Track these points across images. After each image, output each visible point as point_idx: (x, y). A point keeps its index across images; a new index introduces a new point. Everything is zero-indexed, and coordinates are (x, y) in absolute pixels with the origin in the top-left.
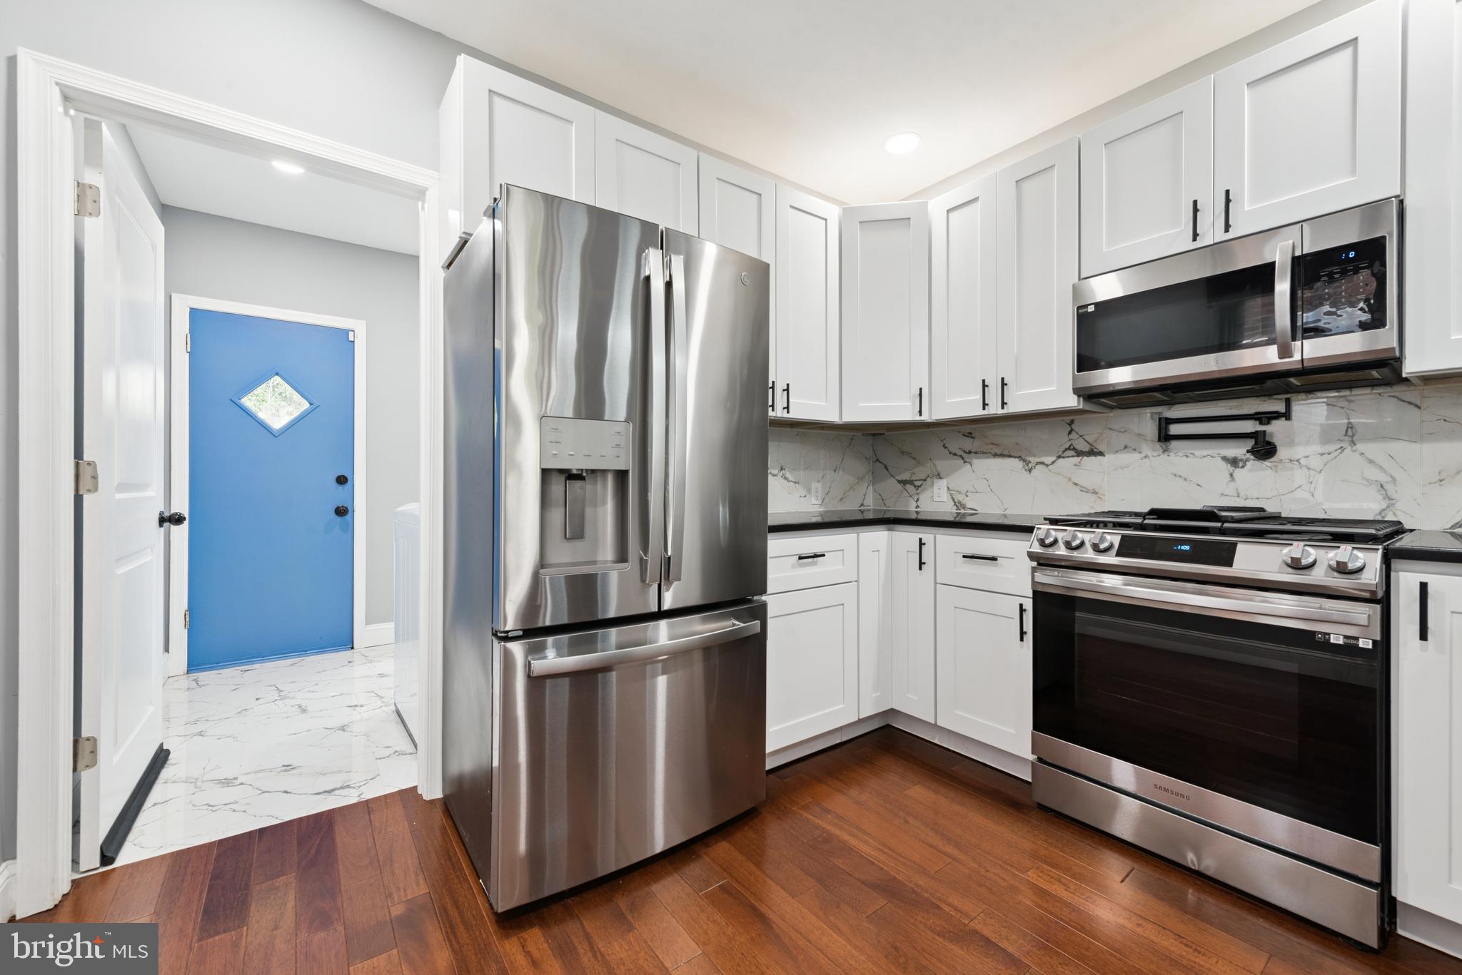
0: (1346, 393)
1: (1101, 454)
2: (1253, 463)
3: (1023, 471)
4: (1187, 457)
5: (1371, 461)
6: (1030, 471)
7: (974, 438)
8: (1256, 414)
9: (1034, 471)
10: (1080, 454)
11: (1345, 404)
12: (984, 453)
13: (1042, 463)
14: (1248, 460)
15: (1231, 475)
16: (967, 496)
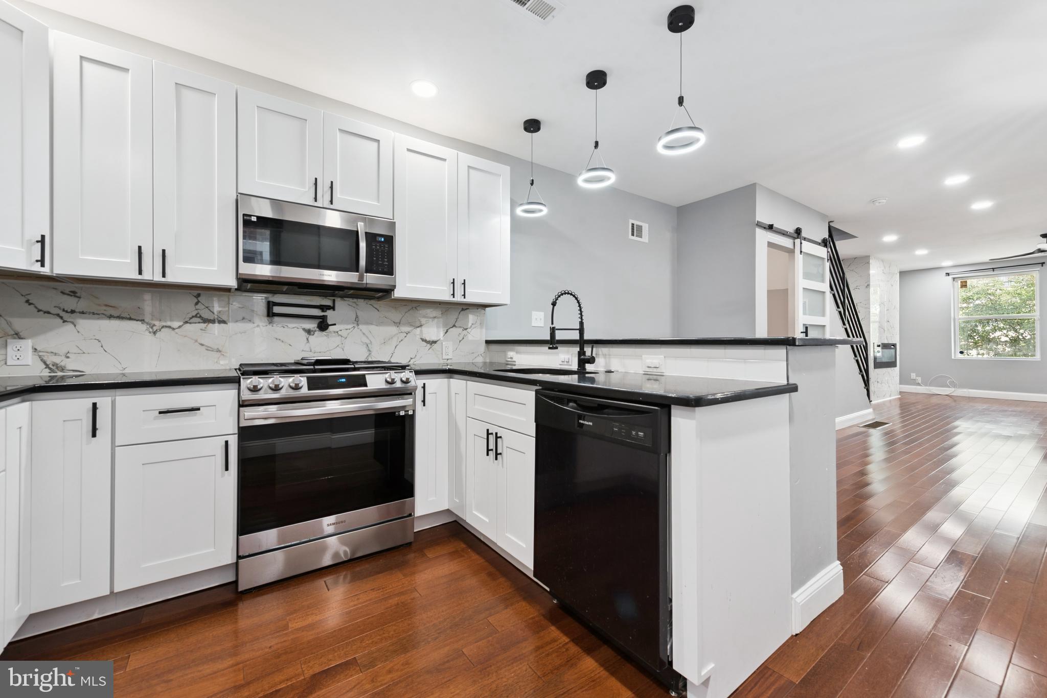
0: (355, 300)
1: (224, 322)
2: (318, 333)
3: (147, 333)
4: (284, 327)
5: (364, 334)
6: (155, 333)
7: (79, 297)
8: (321, 305)
9: (158, 334)
10: (206, 321)
11: (354, 305)
12: (94, 314)
13: (169, 327)
14: (315, 331)
15: (307, 339)
16: (68, 357)
